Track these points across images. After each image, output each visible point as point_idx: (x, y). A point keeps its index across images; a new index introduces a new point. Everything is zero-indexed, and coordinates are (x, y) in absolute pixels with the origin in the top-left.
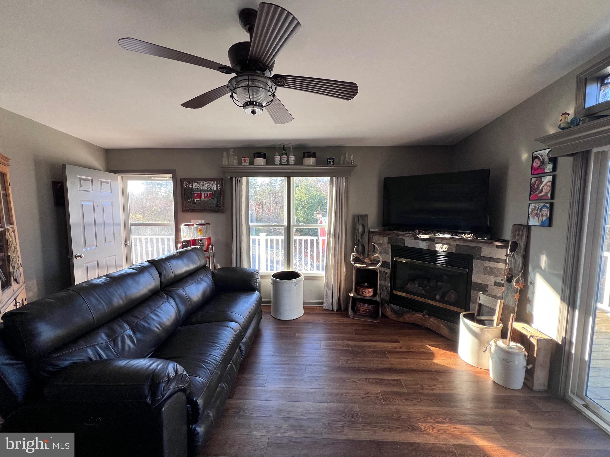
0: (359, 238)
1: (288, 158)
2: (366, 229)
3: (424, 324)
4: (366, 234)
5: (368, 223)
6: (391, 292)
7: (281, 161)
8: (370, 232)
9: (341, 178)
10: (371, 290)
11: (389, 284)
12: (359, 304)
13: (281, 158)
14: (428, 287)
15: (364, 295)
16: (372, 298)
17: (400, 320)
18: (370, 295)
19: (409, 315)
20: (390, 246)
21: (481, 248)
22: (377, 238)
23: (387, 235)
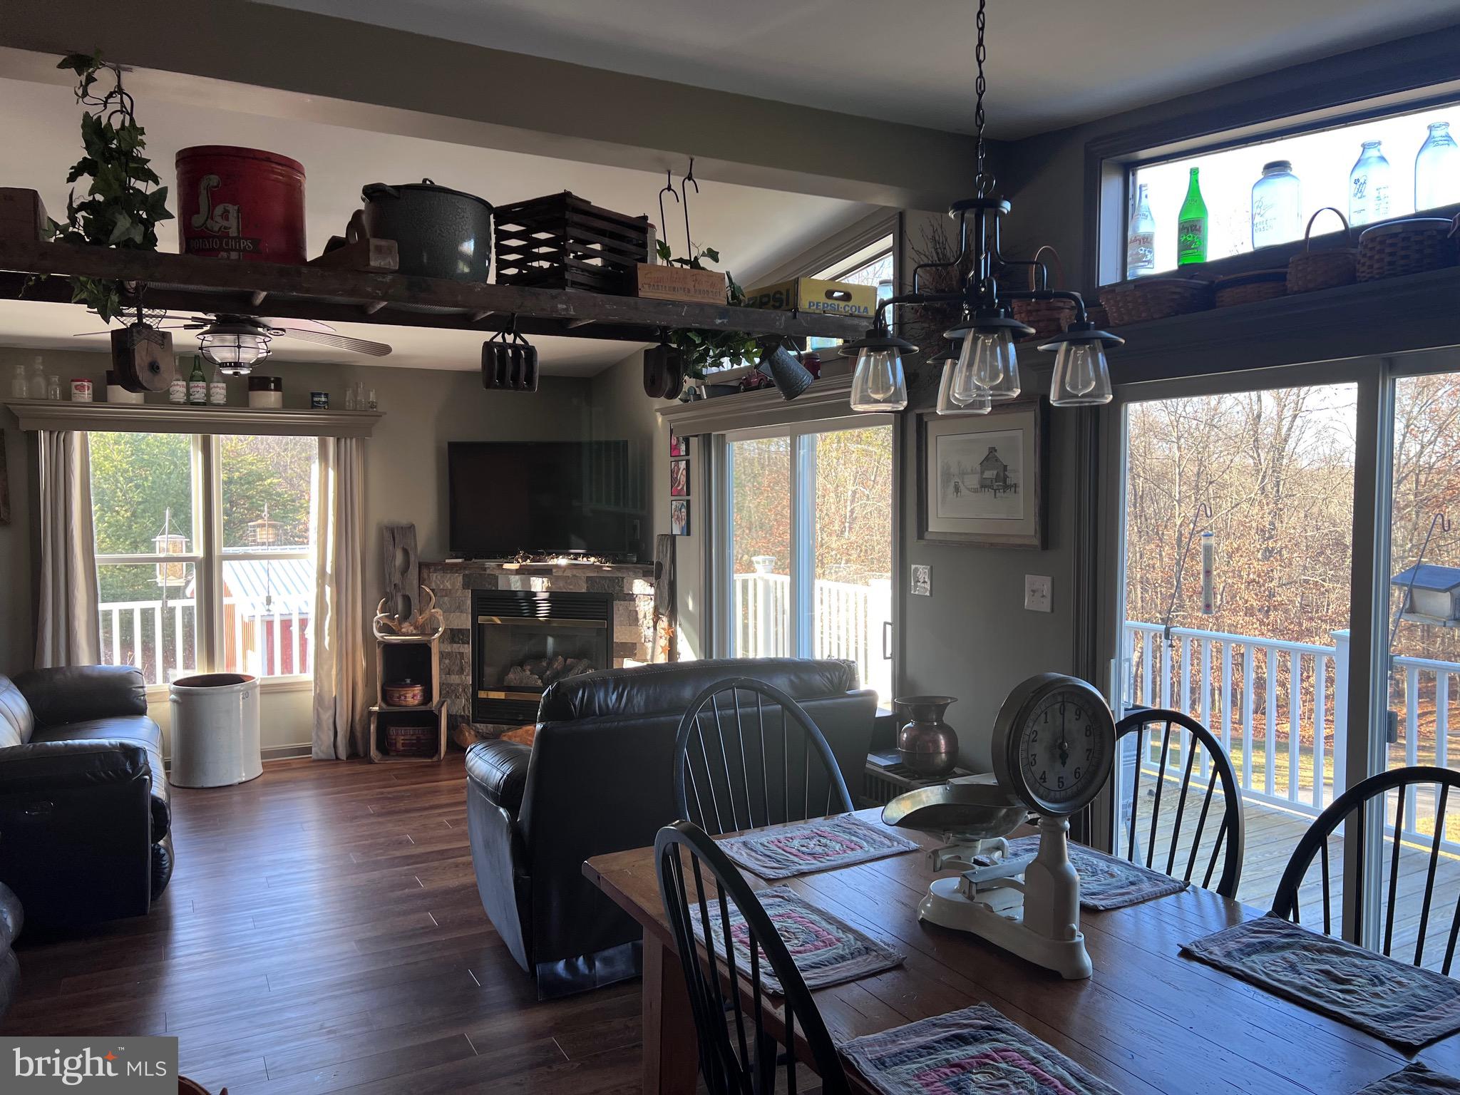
0: (397, 578)
1: (208, 389)
2: (412, 558)
4: (413, 571)
5: (416, 545)
6: (475, 694)
7: (188, 394)
8: (420, 565)
9: (348, 441)
10: (418, 689)
11: (469, 680)
12: (393, 731)
13: (188, 388)
15: (404, 703)
16: (423, 708)
18: (416, 702)
20: (469, 593)
21: (623, 578)
22: (439, 577)
23: (460, 569)
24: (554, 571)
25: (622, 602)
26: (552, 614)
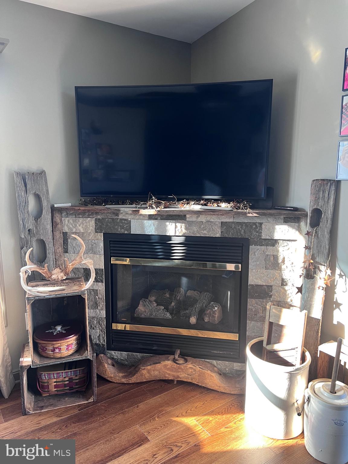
0: (30, 225)
2: (45, 204)
3: (178, 377)
4: (47, 215)
5: (47, 190)
6: (109, 326)
8: (53, 210)
10: (72, 340)
11: (103, 314)
12: (45, 376)
14: (173, 304)
15: (59, 355)
16: (77, 358)
17: (134, 379)
18: (71, 352)
19: (149, 367)
20: (101, 236)
21: (261, 224)
22: (71, 221)
23: (92, 214)
24: (188, 216)
25: (259, 247)
26: (187, 257)
